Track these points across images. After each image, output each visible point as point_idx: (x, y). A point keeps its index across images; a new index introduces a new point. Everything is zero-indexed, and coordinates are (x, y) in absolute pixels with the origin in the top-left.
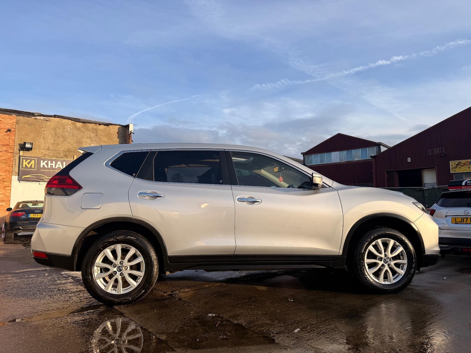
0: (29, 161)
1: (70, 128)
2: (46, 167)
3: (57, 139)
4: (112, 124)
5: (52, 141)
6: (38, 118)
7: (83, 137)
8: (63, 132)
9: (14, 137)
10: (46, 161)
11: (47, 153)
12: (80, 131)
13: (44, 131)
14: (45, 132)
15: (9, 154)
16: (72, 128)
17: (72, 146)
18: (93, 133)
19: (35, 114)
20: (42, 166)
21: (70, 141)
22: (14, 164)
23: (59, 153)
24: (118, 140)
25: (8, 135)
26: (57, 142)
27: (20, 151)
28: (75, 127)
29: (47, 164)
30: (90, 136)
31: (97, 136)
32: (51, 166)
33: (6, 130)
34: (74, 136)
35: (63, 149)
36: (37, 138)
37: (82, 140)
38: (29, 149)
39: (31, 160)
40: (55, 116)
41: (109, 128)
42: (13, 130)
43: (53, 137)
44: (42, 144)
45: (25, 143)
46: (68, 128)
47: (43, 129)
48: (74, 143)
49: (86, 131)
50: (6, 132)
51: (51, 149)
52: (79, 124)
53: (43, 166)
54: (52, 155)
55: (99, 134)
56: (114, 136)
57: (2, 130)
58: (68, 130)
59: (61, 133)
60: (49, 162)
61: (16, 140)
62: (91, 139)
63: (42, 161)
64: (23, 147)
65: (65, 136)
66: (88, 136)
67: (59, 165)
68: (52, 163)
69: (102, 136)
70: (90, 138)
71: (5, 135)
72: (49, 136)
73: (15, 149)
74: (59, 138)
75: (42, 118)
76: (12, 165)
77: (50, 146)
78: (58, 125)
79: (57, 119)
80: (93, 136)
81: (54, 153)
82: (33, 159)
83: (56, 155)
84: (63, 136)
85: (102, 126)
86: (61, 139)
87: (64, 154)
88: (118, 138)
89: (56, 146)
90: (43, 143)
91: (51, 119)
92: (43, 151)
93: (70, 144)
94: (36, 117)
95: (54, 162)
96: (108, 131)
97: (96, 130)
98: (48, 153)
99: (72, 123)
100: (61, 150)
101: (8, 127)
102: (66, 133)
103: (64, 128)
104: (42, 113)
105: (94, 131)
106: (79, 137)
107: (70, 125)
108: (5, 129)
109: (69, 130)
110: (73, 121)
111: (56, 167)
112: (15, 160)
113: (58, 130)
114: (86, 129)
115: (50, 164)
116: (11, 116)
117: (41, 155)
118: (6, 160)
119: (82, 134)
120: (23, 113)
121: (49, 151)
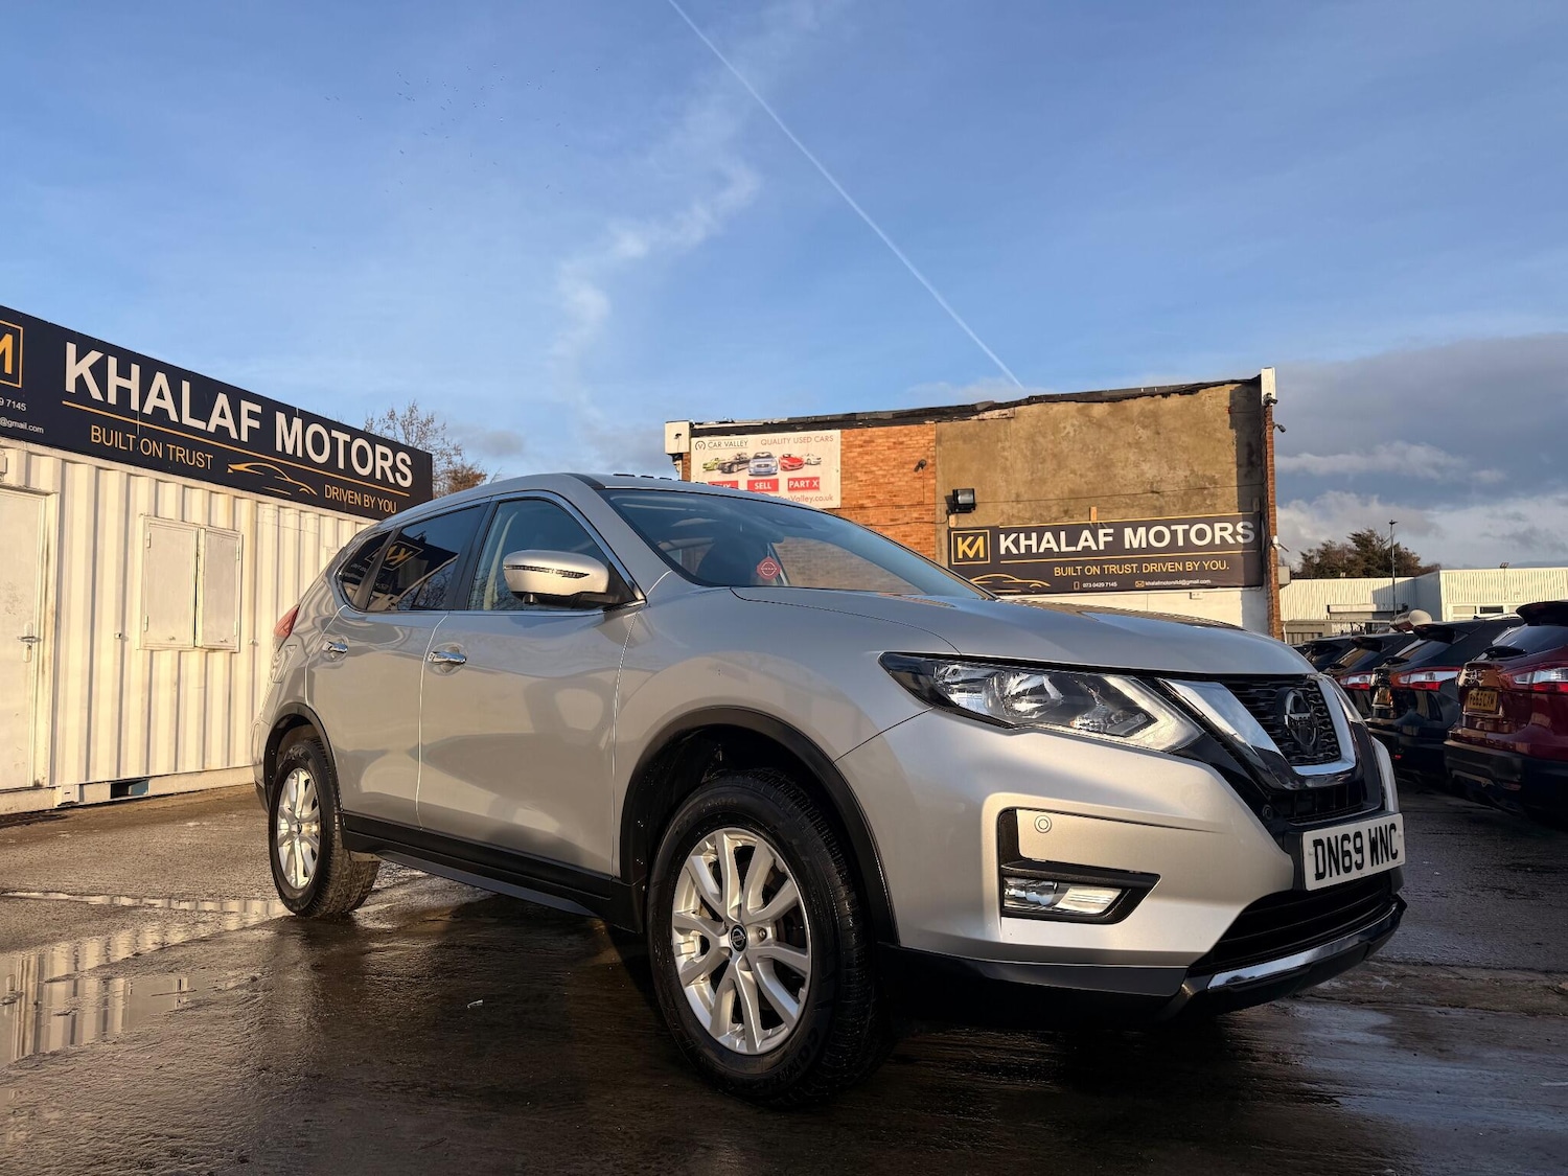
0: (971, 538)
1: (1073, 425)
2: (1015, 551)
3: (1040, 466)
4: (1206, 386)
5: (1027, 475)
6: (987, 415)
7: (1114, 447)
8: (1053, 442)
9: (933, 481)
10: (1013, 536)
11: (1015, 511)
12: (1103, 430)
13: (1004, 449)
14: (1006, 453)
15: (926, 528)
16: (1080, 426)
17: (1083, 480)
18: (1144, 427)
19: (979, 408)
20: (1003, 551)
21: (1077, 466)
22: (938, 551)
23: (1048, 508)
24: (1233, 433)
25: (920, 478)
26: (1039, 474)
27: (948, 514)
28: (1090, 421)
29: (1016, 543)
30: (1137, 438)
31: (1158, 433)
32: (1028, 547)
33: (914, 466)
34: (1088, 450)
35: (1057, 492)
36: (987, 474)
37: (1112, 456)
38: (969, 508)
39: (976, 537)
40: (1030, 401)
41: (1200, 398)
42: (930, 461)
43: (1027, 462)
44: (1000, 486)
45: (956, 493)
46: (1069, 429)
47: (1000, 445)
48: (1089, 469)
49: (1122, 427)
50: (916, 470)
51: (1025, 497)
52: (1099, 409)
53: (1007, 548)
54: (1027, 515)
55: (1165, 428)
56: (1218, 425)
57: (907, 466)
58: (1068, 433)
59: (1050, 446)
60: (1022, 536)
61: (938, 489)
62: (1140, 448)
63: (1002, 537)
64: (955, 506)
65: (1062, 452)
66: (1130, 440)
67: (1048, 542)
68: (1028, 538)
69: (1175, 429)
70: (1138, 444)
71: (915, 478)
72: (1018, 461)
73: (938, 513)
74: (1044, 461)
75: (996, 413)
76: (934, 555)
77: (1022, 490)
78: (1040, 424)
79: (1035, 408)
80: (1144, 437)
81: (1033, 510)
82: (981, 534)
83: (1039, 512)
84: (1055, 456)
85: (1175, 400)
86: (1050, 465)
87: (1062, 509)
88: (1231, 428)
89: (1037, 488)
90: (1004, 484)
91: (1020, 412)
92: (1005, 507)
93: (1076, 474)
94: (981, 416)
95: (1034, 535)
96: (1195, 410)
97: (1155, 415)
98: (1019, 512)
99: (1079, 410)
100: (1051, 496)
101: (918, 456)
102: (1065, 444)
103: (1056, 430)
104: (997, 401)
105: (1147, 421)
106: (1102, 447)
107: (1072, 417)
108: (912, 462)
109: (1072, 434)
110: (1080, 405)
111: (1042, 550)
112: (940, 540)
113: (1041, 440)
114: (1122, 420)
115: (1023, 542)
116: (923, 426)
117: (1001, 520)
118: (919, 543)
119: (1110, 439)
120: (949, 411)
121: (1020, 506)
